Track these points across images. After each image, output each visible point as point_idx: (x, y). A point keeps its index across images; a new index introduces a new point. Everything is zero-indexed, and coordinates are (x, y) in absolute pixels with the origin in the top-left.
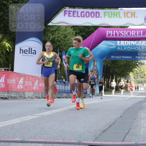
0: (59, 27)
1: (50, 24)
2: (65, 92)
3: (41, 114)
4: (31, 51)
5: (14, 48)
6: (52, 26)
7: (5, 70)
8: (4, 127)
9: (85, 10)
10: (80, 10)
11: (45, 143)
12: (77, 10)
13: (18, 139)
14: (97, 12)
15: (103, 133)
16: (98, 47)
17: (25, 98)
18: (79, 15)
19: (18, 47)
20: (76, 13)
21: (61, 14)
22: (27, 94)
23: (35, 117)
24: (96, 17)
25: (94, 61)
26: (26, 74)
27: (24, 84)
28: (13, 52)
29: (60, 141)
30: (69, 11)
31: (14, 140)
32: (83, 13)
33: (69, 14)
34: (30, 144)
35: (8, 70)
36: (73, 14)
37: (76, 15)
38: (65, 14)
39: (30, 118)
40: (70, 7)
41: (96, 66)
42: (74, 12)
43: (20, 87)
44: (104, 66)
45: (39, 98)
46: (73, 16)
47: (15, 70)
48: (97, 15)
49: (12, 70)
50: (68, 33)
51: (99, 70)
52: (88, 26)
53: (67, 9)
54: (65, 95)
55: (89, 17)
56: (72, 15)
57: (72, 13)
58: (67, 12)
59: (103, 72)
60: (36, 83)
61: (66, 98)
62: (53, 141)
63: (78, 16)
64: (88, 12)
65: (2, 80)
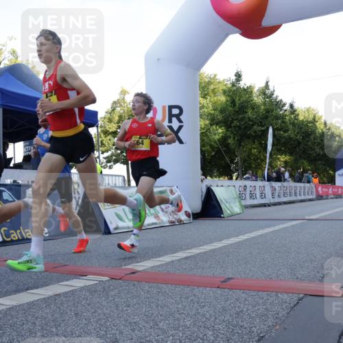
19: (337, 173)
43: (340, 192)
65: (330, 190)
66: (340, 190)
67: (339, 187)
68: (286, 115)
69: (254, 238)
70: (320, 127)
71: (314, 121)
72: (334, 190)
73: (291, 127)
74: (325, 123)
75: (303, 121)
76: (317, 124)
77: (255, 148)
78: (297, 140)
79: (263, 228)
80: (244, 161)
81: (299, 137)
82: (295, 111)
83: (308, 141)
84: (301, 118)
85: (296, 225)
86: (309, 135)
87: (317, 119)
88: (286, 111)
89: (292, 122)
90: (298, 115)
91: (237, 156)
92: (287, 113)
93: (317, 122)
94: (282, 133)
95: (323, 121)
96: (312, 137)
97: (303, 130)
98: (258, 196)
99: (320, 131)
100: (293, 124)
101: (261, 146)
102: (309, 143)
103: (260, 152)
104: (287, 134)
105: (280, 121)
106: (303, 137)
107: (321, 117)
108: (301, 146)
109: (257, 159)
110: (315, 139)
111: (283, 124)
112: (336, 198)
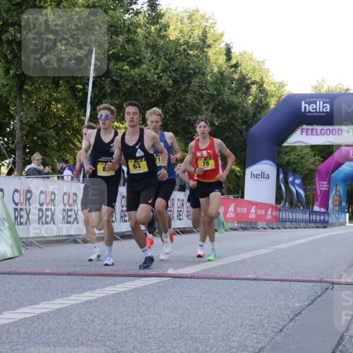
0: (294, 147)
1: (285, 144)
2: (303, 222)
3: (275, 247)
4: (263, 176)
5: (244, 173)
6: (287, 147)
7: (235, 197)
8: (234, 262)
9: (325, 127)
10: (319, 128)
11: (282, 280)
12: (315, 127)
13: (250, 276)
14: (339, 129)
15: (348, 268)
16: (341, 168)
17: (258, 229)
18: (319, 133)
19: (248, 171)
20: (315, 131)
21: (298, 132)
22: (260, 224)
23: (269, 251)
24: (339, 134)
25: (337, 185)
26: (258, 201)
27: (256, 213)
28: (243, 178)
29: (299, 278)
30: (307, 129)
31: (247, 277)
32: (323, 131)
33: (307, 132)
34: (263, 282)
35: (238, 197)
36: (312, 132)
37: (315, 133)
38: (302, 132)
39: (263, 251)
40: (308, 124)
41: (339, 191)
42: (312, 130)
43: (252, 216)
44: (348, 191)
45: (273, 229)
46: (312, 134)
47: (246, 197)
48: (340, 132)
49: (242, 197)
50: (304, 154)
51: (342, 195)
52: (329, 145)
53: (305, 127)
54: (303, 225)
55: (329, 134)
56: (310, 133)
57: (310, 131)
58: (305, 131)
59: (347, 197)
60: (269, 212)
61: (305, 228)
62: (291, 278)
63: (317, 134)
64: (329, 129)
65: (232, 209)
66: (253, 210)
67: (251, 204)
68: (138, 25)
69: (38, 317)
70: (216, 59)
71: (203, 44)
72: (239, 210)
73: (148, 54)
74: (228, 52)
75: (177, 41)
76: (211, 53)
77: (58, 101)
78: (161, 87)
79: (64, 294)
80: (31, 129)
81: (166, 82)
82: (160, 16)
83: (185, 92)
84: (173, 34)
85: (145, 288)
86: (190, 76)
87: (209, 41)
88: (137, 13)
89: (149, 41)
90: (166, 27)
91: (12, 117)
92: (141, 19)
93: (209, 46)
94: (126, 67)
95: (223, 45)
96: (195, 82)
97: (176, 64)
98: (59, 216)
99: (216, 70)
100: (154, 48)
101: (75, 96)
102: (189, 96)
103: (70, 111)
104: (137, 70)
105: (121, 39)
106: (175, 82)
107: (222, 35)
108: (170, 104)
109: (64, 126)
110: (201, 87)
111: (129, 48)
112: (244, 229)
